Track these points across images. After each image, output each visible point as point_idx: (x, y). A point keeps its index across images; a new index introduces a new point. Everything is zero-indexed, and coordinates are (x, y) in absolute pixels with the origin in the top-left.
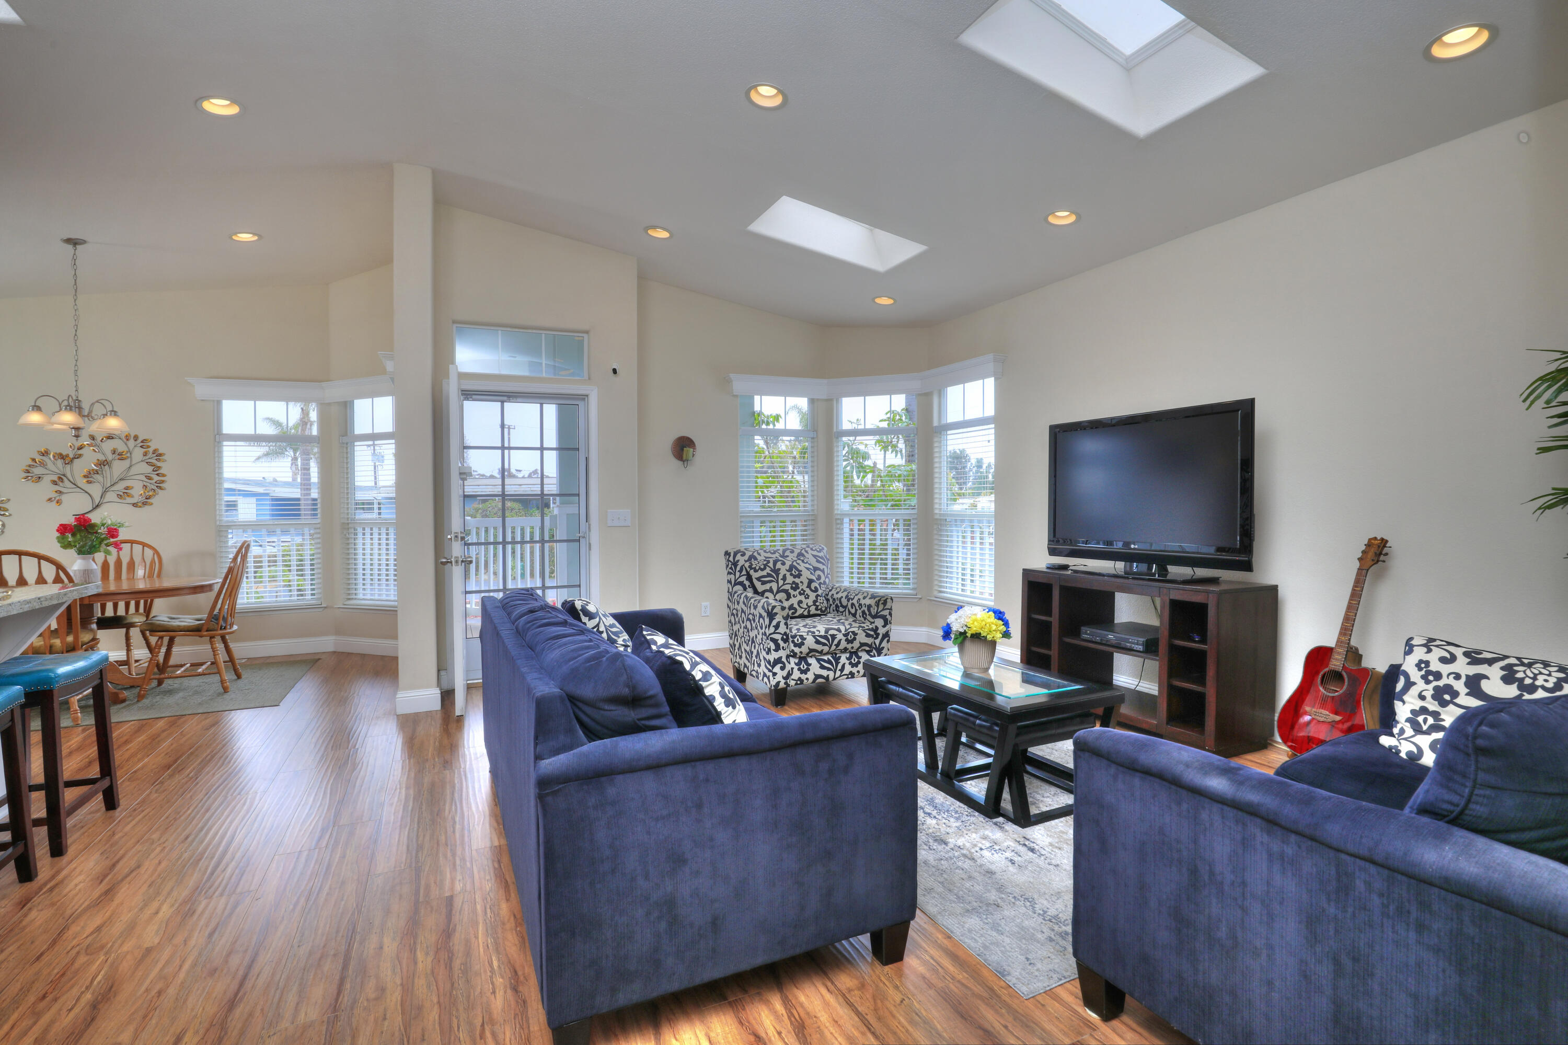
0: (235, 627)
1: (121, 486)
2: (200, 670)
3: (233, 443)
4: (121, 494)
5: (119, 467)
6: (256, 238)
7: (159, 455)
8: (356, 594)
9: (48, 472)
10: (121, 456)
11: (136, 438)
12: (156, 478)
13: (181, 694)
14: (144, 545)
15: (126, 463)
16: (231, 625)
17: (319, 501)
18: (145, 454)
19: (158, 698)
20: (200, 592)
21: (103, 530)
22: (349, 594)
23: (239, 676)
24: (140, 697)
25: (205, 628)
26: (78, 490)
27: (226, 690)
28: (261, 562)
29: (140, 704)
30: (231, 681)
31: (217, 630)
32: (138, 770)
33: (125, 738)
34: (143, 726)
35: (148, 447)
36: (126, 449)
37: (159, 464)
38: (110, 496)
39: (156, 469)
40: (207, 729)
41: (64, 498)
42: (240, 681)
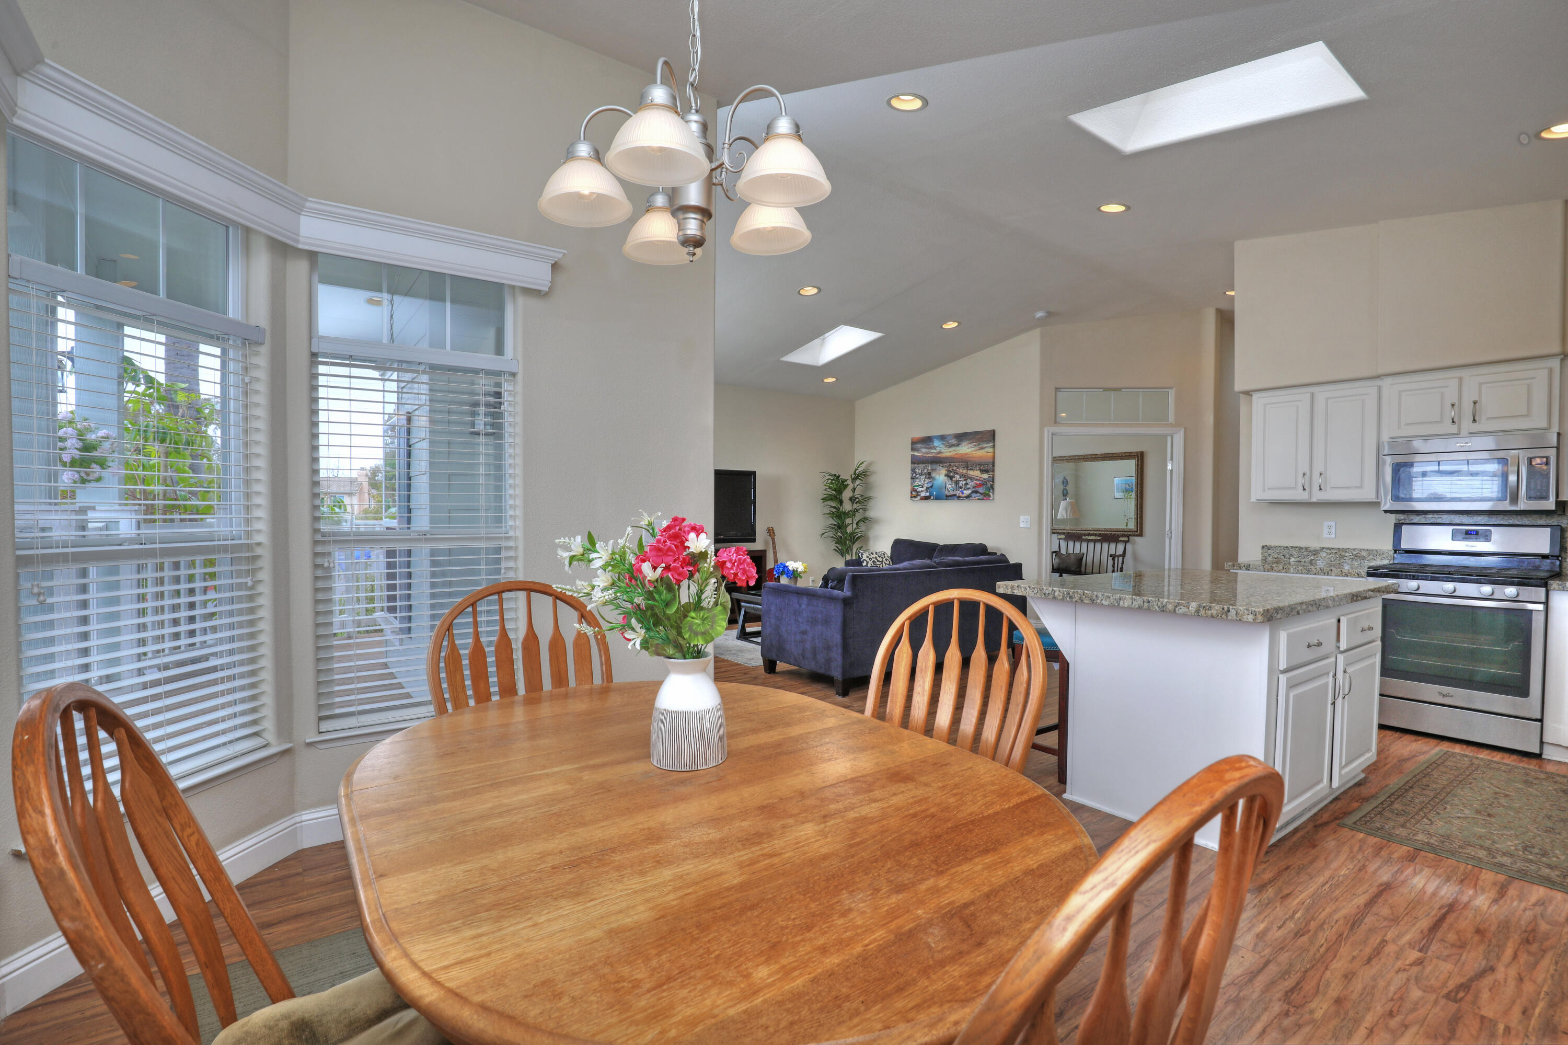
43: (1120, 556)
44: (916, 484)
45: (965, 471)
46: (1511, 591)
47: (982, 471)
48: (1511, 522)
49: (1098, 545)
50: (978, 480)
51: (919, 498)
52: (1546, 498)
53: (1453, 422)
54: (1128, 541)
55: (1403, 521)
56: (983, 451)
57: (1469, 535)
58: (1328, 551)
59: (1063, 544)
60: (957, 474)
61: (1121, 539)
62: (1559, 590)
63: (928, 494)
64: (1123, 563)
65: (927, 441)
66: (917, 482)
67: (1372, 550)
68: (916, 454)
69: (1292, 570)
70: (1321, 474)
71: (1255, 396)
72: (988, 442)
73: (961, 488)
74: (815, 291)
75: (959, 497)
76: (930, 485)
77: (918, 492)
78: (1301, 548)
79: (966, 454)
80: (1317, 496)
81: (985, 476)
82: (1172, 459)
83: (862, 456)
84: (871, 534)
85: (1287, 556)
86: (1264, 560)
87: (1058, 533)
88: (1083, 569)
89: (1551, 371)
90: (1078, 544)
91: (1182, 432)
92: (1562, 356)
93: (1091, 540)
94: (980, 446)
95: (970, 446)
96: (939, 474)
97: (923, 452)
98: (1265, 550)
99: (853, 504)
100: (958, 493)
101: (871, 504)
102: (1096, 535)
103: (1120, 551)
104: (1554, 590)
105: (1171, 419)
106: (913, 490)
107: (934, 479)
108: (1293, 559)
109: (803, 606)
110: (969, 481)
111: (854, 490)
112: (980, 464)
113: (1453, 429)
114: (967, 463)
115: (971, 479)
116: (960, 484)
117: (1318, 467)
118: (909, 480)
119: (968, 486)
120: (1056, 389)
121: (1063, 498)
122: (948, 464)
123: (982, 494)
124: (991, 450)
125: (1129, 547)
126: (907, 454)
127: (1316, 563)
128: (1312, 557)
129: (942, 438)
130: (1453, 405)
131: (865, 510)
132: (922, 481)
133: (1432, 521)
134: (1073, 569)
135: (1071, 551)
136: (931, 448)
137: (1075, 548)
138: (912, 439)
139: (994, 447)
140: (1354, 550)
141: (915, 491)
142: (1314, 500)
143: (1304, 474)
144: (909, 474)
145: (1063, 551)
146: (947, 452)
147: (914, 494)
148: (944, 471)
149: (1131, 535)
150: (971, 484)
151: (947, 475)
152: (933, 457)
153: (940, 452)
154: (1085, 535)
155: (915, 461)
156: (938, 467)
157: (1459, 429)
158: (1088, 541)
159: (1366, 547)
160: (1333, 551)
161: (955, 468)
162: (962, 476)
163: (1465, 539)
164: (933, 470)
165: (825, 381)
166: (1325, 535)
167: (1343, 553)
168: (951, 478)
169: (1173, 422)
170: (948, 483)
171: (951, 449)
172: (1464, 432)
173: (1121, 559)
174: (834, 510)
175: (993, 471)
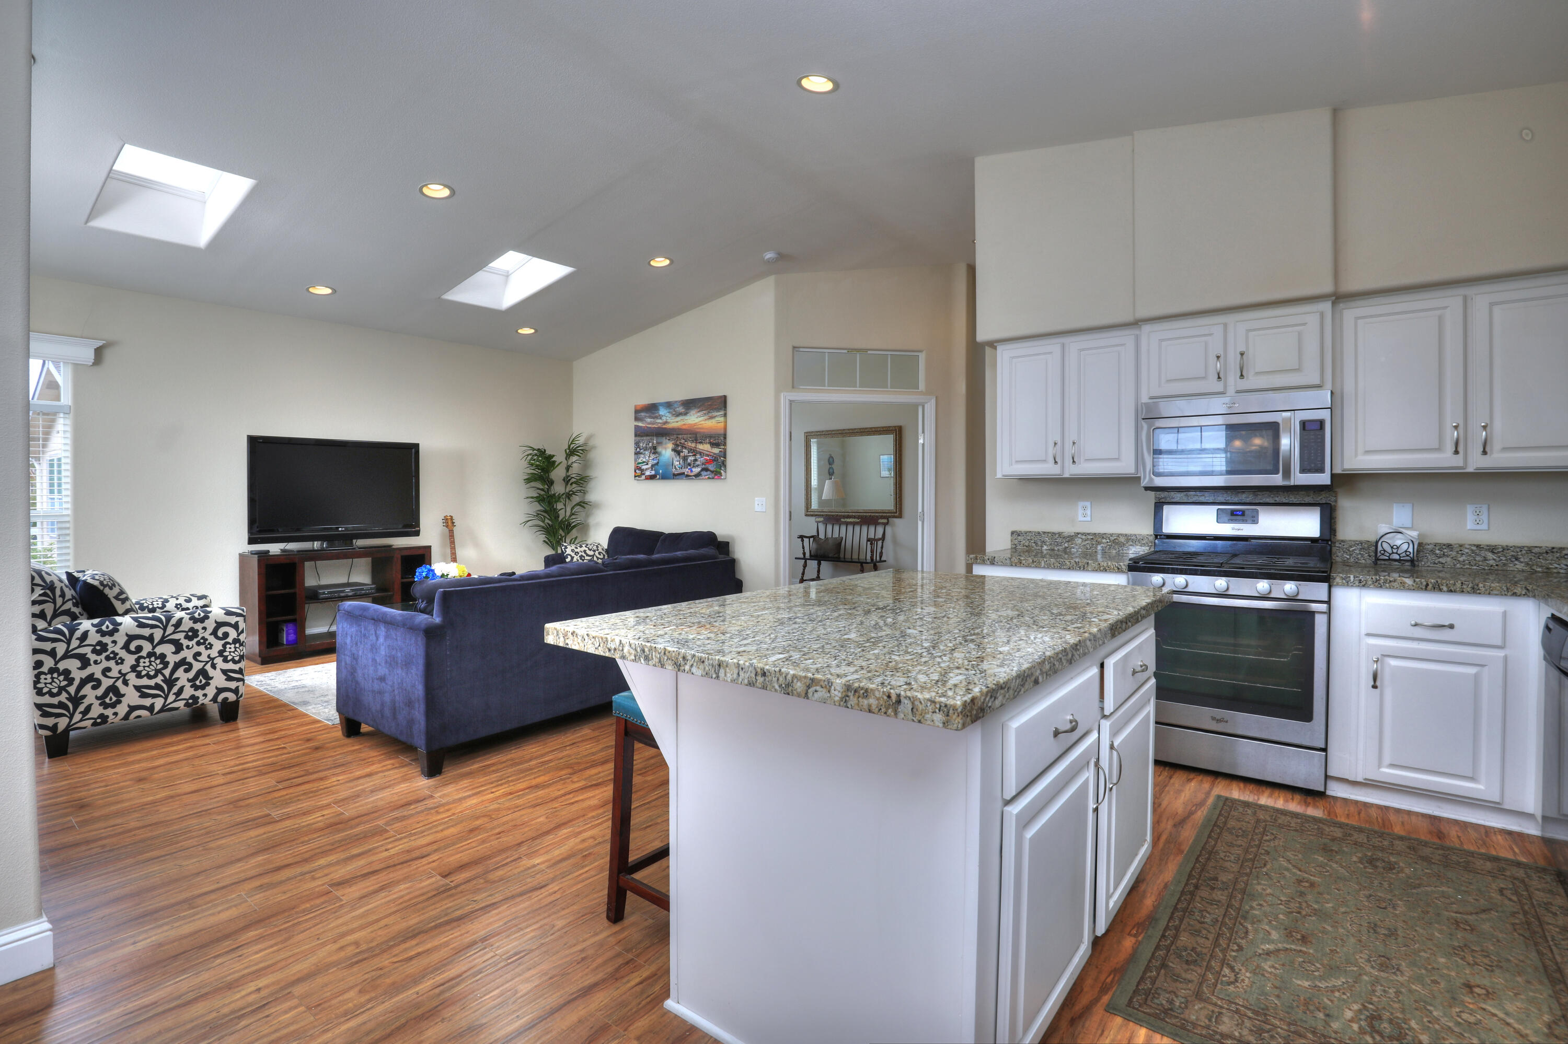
43: (879, 539)
44: (640, 461)
45: (693, 445)
46: (1289, 587)
47: (714, 445)
48: (1278, 500)
49: (857, 528)
50: (708, 455)
51: (643, 477)
52: (1321, 470)
53: (1219, 378)
54: (887, 523)
55: (1163, 500)
56: (714, 421)
57: (1235, 516)
58: (1084, 537)
59: (822, 527)
60: (685, 448)
61: (881, 521)
62: (1343, 585)
63: (653, 473)
64: (882, 548)
65: (652, 408)
66: (642, 459)
67: (1131, 535)
68: (640, 424)
69: (1043, 564)
70: (1074, 443)
71: (1000, 348)
72: (718, 410)
73: (689, 465)
74: (446, 193)
75: (688, 476)
76: (655, 462)
77: (642, 470)
78: (1054, 534)
79: (695, 424)
80: (1071, 471)
81: (716, 451)
82: (923, 432)
83: (581, 428)
84: (592, 521)
85: (1039, 543)
86: (1014, 549)
87: (816, 515)
88: (842, 556)
89: (1322, 315)
90: (836, 528)
91: (933, 401)
92: (1334, 298)
93: (850, 523)
94: (710, 415)
95: (699, 414)
96: (666, 449)
97: (648, 422)
98: (1015, 536)
99: (567, 484)
100: (686, 471)
101: (591, 485)
102: (855, 517)
103: (879, 535)
104: (1338, 584)
105: (922, 386)
106: (638, 468)
107: (660, 454)
108: (1045, 547)
109: (381, 640)
110: (698, 456)
111: (568, 468)
112: (710, 437)
113: (1219, 387)
114: (696, 436)
115: (700, 453)
116: (689, 461)
117: (1071, 436)
118: (632, 457)
119: (698, 463)
120: (794, 347)
121: (828, 476)
122: (675, 436)
123: (712, 472)
124: (722, 419)
125: (889, 530)
126: (629, 425)
127: (1070, 552)
128: (1066, 545)
129: (669, 405)
130: (1218, 357)
131: (585, 493)
132: (647, 457)
133: (1194, 499)
134: (830, 555)
135: (829, 535)
136: (656, 417)
137: (834, 532)
138: (635, 406)
139: (725, 415)
140: (1112, 535)
141: (640, 469)
142: (1067, 475)
143: (1055, 444)
144: (631, 449)
145: (822, 536)
146: (675, 423)
147: (639, 473)
148: (670, 446)
149: (890, 517)
150: (701, 460)
151: (674, 450)
152: (659, 428)
153: (666, 423)
154: (844, 517)
155: (640, 433)
156: (664, 440)
157: (1225, 386)
158: (847, 524)
159: (1124, 532)
160: (1089, 537)
161: (683, 441)
162: (690, 450)
163: (1231, 521)
164: (658, 443)
165: (520, 331)
166: (1081, 518)
167: (1099, 540)
168: (678, 453)
169: (924, 390)
170: (675, 459)
171: (679, 419)
172: (1231, 391)
173: (880, 543)
174: (542, 493)
175: (725, 444)
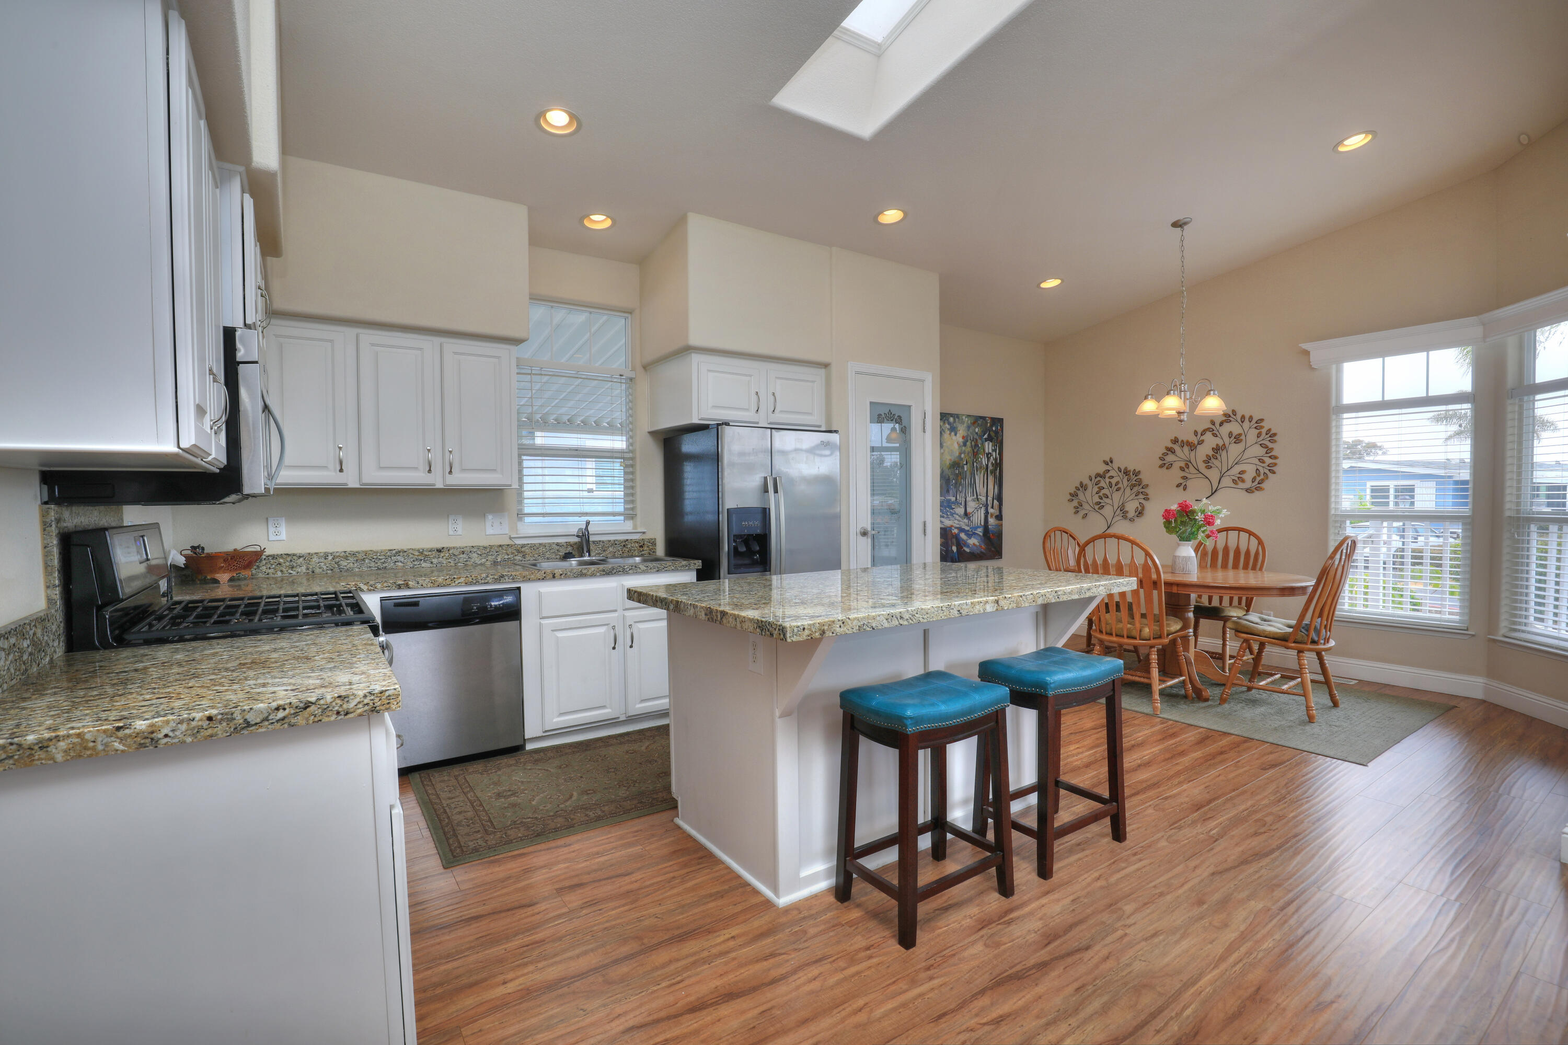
0: (1332, 643)
1: (1237, 469)
2: (1285, 687)
3: (1353, 415)
4: (1236, 479)
5: (1234, 450)
6: (1370, 137)
7: (1272, 436)
8: (1526, 625)
9: (1176, 459)
10: (1238, 439)
11: (1251, 419)
12: (1268, 461)
13: (1262, 709)
14: (1251, 533)
15: (1241, 446)
16: (1327, 640)
17: (1470, 486)
18: (1259, 435)
19: (1239, 706)
20: (1289, 595)
21: (1200, 517)
22: (1515, 623)
23: (1335, 704)
24: (1223, 701)
25: (1292, 638)
26: (1201, 475)
27: (1311, 719)
28: (1421, 558)
29: (1219, 709)
30: (1325, 708)
31: (1306, 643)
32: (1170, 797)
33: (1185, 747)
34: (1207, 738)
35: (1262, 427)
36: (1241, 431)
37: (1270, 445)
38: (1226, 481)
39: (1269, 450)
40: (1264, 769)
41: (1189, 483)
42: (1334, 711)
